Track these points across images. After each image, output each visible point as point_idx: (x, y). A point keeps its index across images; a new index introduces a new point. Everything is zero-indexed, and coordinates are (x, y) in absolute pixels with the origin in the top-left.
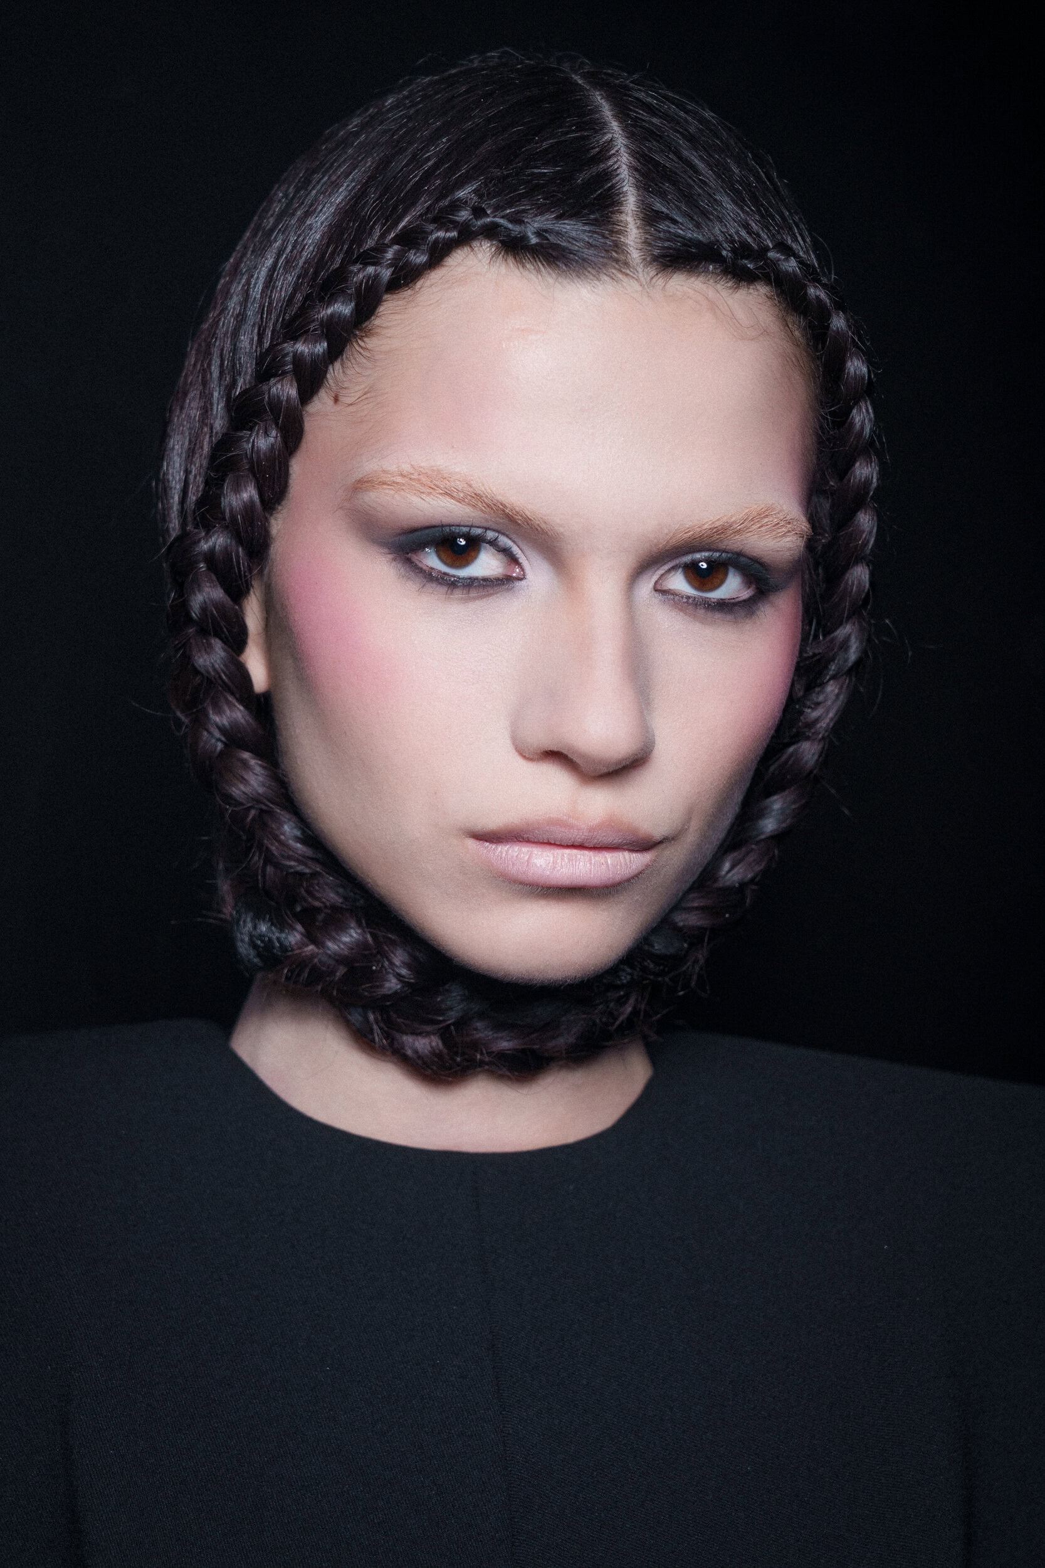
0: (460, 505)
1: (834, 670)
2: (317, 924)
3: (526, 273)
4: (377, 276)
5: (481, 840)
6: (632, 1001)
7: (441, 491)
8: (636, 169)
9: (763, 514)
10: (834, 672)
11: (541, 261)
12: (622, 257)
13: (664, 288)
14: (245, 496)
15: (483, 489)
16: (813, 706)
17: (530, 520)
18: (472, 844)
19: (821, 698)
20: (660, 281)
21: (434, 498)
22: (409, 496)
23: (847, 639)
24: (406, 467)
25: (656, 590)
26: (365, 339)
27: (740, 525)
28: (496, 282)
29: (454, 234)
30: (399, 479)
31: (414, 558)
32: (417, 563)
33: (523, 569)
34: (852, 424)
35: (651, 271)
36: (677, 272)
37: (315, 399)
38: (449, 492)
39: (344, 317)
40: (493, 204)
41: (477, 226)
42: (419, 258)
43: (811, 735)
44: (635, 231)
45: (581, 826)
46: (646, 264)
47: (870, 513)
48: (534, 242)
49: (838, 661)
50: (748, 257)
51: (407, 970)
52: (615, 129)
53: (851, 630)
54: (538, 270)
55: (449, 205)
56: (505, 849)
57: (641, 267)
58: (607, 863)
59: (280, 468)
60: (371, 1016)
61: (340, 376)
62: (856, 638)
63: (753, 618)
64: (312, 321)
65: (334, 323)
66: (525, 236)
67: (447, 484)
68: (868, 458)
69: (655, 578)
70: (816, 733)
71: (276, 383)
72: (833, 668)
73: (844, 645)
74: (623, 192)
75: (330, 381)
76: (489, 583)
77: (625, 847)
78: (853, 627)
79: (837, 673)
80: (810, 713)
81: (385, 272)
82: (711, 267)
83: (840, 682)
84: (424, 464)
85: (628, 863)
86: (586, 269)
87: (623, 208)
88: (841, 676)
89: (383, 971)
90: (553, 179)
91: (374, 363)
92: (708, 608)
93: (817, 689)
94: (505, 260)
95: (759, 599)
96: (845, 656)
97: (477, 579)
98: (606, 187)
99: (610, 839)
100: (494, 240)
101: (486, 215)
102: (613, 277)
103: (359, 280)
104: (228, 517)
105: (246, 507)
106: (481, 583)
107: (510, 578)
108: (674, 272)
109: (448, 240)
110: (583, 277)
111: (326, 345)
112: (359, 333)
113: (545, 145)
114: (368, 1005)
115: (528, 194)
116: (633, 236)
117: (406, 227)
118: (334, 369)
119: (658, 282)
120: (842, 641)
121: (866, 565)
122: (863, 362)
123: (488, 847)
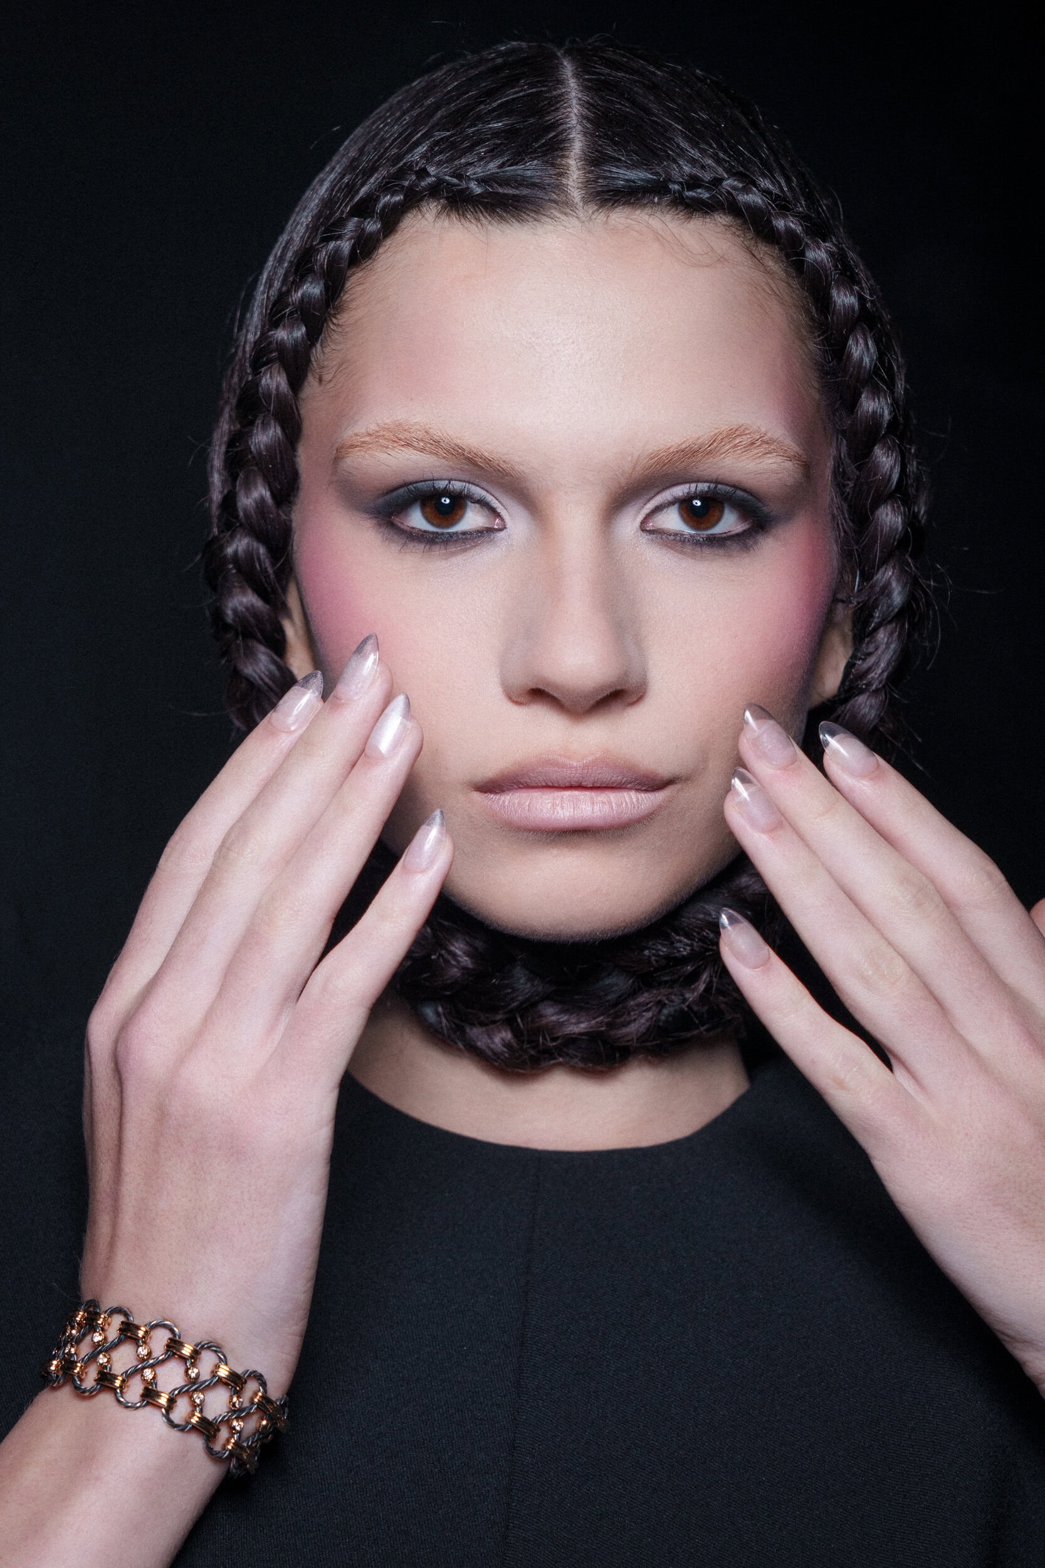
0: (424, 455)
1: (878, 617)
3: (467, 224)
4: (337, 250)
5: (486, 792)
7: (403, 443)
8: (587, 118)
9: (734, 433)
10: (879, 620)
11: (482, 213)
12: (562, 198)
13: (606, 223)
14: (255, 495)
15: (441, 435)
16: (863, 657)
17: (490, 460)
18: (477, 796)
19: (871, 648)
20: (601, 217)
21: (399, 451)
22: (377, 454)
23: (887, 585)
24: (373, 427)
25: (644, 530)
26: (338, 316)
27: (710, 446)
28: (440, 237)
29: (398, 198)
30: (367, 439)
31: (397, 520)
32: (399, 525)
33: (502, 520)
34: (850, 355)
35: (592, 207)
36: (620, 206)
37: (306, 384)
38: (410, 443)
39: (314, 298)
40: (435, 163)
41: (421, 187)
42: (372, 226)
43: (864, 687)
44: (578, 172)
45: (575, 764)
46: (586, 201)
47: (889, 448)
48: (475, 194)
49: (881, 608)
50: (699, 188)
51: (466, 958)
52: (572, 85)
53: (890, 574)
54: (478, 220)
55: (397, 171)
56: (508, 797)
57: (581, 204)
58: (610, 802)
59: (282, 458)
60: (440, 1009)
61: (321, 357)
62: (898, 581)
63: (752, 551)
64: (288, 305)
65: (305, 303)
66: (468, 188)
67: (407, 435)
68: (876, 392)
69: (641, 517)
70: (869, 684)
71: (265, 373)
72: (877, 615)
73: (886, 590)
74: (569, 139)
75: (314, 363)
76: (469, 536)
77: (629, 786)
78: (892, 570)
79: (884, 620)
80: (861, 664)
81: (346, 246)
82: (656, 200)
83: (890, 627)
84: (388, 421)
85: (635, 803)
86: (524, 213)
87: (567, 153)
88: (890, 622)
89: (441, 960)
90: (496, 134)
91: (345, 337)
92: (696, 543)
93: (867, 640)
94: (448, 215)
95: (757, 532)
96: (889, 601)
97: (456, 533)
98: (551, 136)
99: (606, 776)
100: (441, 198)
101: (428, 175)
102: (552, 216)
103: (322, 257)
104: (241, 514)
105: (259, 506)
106: (460, 537)
107: (490, 530)
108: (617, 207)
109: (396, 204)
110: (522, 220)
111: (304, 328)
112: (332, 312)
113: (495, 105)
114: (434, 997)
115: (470, 149)
116: (575, 177)
117: (361, 199)
118: (316, 351)
119: (599, 217)
120: (883, 586)
121: (895, 505)
122: (852, 292)
123: (492, 798)
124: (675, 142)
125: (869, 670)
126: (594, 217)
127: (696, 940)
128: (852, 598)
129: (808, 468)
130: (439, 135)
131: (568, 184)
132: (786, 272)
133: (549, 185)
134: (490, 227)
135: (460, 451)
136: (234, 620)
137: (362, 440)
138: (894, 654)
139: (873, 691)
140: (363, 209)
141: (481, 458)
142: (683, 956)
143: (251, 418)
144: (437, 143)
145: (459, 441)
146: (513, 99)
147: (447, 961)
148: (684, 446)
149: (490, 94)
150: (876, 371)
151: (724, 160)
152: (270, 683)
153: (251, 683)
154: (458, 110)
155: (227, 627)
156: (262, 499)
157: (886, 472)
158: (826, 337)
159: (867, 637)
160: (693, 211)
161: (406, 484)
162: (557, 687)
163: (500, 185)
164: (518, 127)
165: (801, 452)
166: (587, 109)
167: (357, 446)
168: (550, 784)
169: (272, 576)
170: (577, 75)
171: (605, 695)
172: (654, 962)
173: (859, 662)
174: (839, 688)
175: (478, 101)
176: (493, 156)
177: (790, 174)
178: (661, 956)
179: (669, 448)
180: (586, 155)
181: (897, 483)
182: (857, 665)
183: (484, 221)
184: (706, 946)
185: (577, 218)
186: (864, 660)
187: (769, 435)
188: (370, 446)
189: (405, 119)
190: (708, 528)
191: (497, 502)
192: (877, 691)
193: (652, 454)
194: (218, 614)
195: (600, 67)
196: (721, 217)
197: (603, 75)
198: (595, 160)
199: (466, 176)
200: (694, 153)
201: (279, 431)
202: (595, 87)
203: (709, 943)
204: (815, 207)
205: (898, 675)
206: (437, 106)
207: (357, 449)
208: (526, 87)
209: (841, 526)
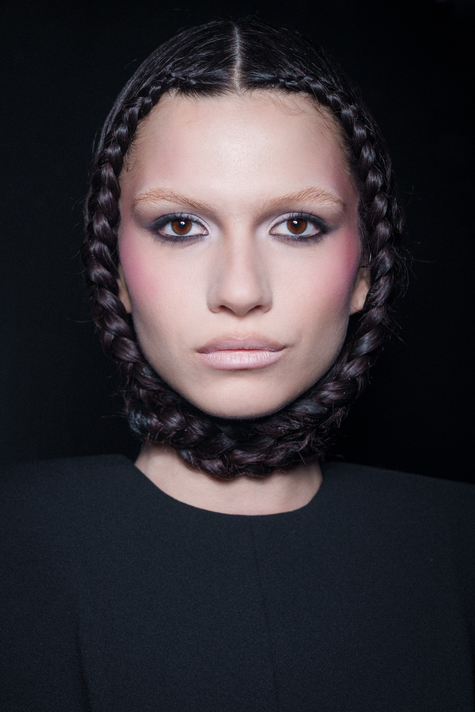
0: (171, 203)
1: (380, 273)
2: (161, 413)
3: (189, 98)
4: (133, 112)
5: (201, 353)
6: (308, 437)
7: (162, 198)
8: (243, 51)
11: (196, 93)
12: (231, 85)
13: (250, 96)
14: (101, 223)
15: (178, 194)
16: (373, 291)
17: (200, 204)
18: (197, 355)
19: (377, 288)
20: (248, 93)
21: (160, 201)
22: (150, 203)
24: (148, 191)
25: (270, 234)
26: (134, 141)
27: (298, 197)
28: (177, 104)
29: (159, 87)
30: (146, 196)
31: (161, 232)
32: (161, 233)
33: (207, 230)
34: (363, 156)
35: (244, 89)
36: (257, 88)
37: (122, 172)
38: (164, 197)
39: (124, 133)
40: (175, 71)
41: (169, 82)
42: (148, 101)
43: (374, 305)
44: (238, 74)
45: (240, 339)
46: (242, 86)
47: (382, 198)
48: (193, 84)
49: (381, 269)
50: (292, 80)
51: (200, 431)
52: (237, 37)
53: (384, 254)
54: (194, 96)
55: (159, 76)
56: (211, 355)
57: (239, 88)
58: (257, 357)
59: (112, 205)
60: (190, 453)
61: (127, 160)
62: (388, 257)
63: (320, 243)
64: (112, 137)
65: (120, 136)
66: (189, 82)
67: (163, 194)
68: (375, 173)
69: (269, 228)
70: (377, 304)
71: (104, 168)
72: (379, 272)
73: (383, 261)
74: (235, 60)
75: (125, 163)
76: (192, 238)
77: (266, 349)
78: (385, 252)
79: (382, 275)
80: (373, 295)
81: (136, 110)
82: (273, 86)
83: (385, 278)
84: (154, 188)
85: (269, 357)
86: (214, 92)
87: (234, 66)
88: (385, 275)
89: (189, 431)
90: (202, 59)
91: (137, 150)
92: (294, 239)
93: (375, 284)
94: (181, 94)
95: (322, 234)
96: (384, 266)
97: (187, 237)
98: (227, 59)
99: (255, 345)
100: (177, 87)
101: (172, 77)
102: (226, 94)
103: (126, 115)
104: (95, 232)
105: (103, 228)
106: (188, 238)
107: (201, 235)
108: (255, 89)
109: (158, 90)
110: (213, 96)
111: (120, 148)
112: (132, 139)
113: (202, 46)
114: (187, 447)
115: (190, 65)
116: (237, 76)
117: (143, 88)
118: (125, 157)
119: (248, 94)
120: (381, 260)
121: (386, 223)
122: (363, 128)
123: (204, 356)
124: (282, 61)
125: (376, 297)
126: (245, 93)
127: (302, 422)
128: (368, 265)
129: (344, 205)
130: (176, 60)
131: (233, 79)
132: (334, 118)
133: (225, 80)
134: (198, 99)
135: (187, 200)
136: (95, 280)
137: (144, 196)
138: (387, 290)
139: (378, 307)
140: (144, 93)
141: (196, 204)
142: (296, 429)
143: (98, 188)
144: (176, 63)
145: (186, 196)
146: (211, 43)
147: (191, 432)
148: (286, 197)
149: (201, 41)
150: (375, 162)
151: (304, 68)
152: (112, 307)
153: (103, 308)
154: (185, 49)
155: (92, 283)
156: (105, 225)
157: (381, 208)
158: (352, 147)
159: (375, 282)
160: (290, 91)
161: (163, 216)
162: (231, 305)
163: (204, 81)
164: (212, 55)
165: (340, 199)
166: (243, 47)
167: (142, 199)
168: (230, 349)
169: (110, 259)
170: (240, 33)
171: (252, 308)
172: (283, 432)
173: (372, 294)
174: (364, 306)
175: (195, 44)
176: (200, 67)
177: (336, 76)
178: (287, 429)
179: (280, 198)
180: (242, 66)
181: (386, 213)
182: (371, 295)
183: (196, 97)
184: (307, 424)
185: (238, 94)
186: (374, 293)
187: (326, 191)
188: (147, 199)
189: (164, 54)
190: (300, 233)
191: (204, 222)
192: (380, 306)
193: (272, 200)
194: (88, 278)
195: (250, 29)
196: (303, 94)
197: (251, 32)
198: (246, 69)
199: (188, 77)
200: (291, 66)
201: (111, 194)
202: (247, 37)
203: (308, 423)
204: (348, 90)
205: (389, 300)
206: (178, 47)
207: (142, 200)
208: (216, 38)
209: (362, 233)
